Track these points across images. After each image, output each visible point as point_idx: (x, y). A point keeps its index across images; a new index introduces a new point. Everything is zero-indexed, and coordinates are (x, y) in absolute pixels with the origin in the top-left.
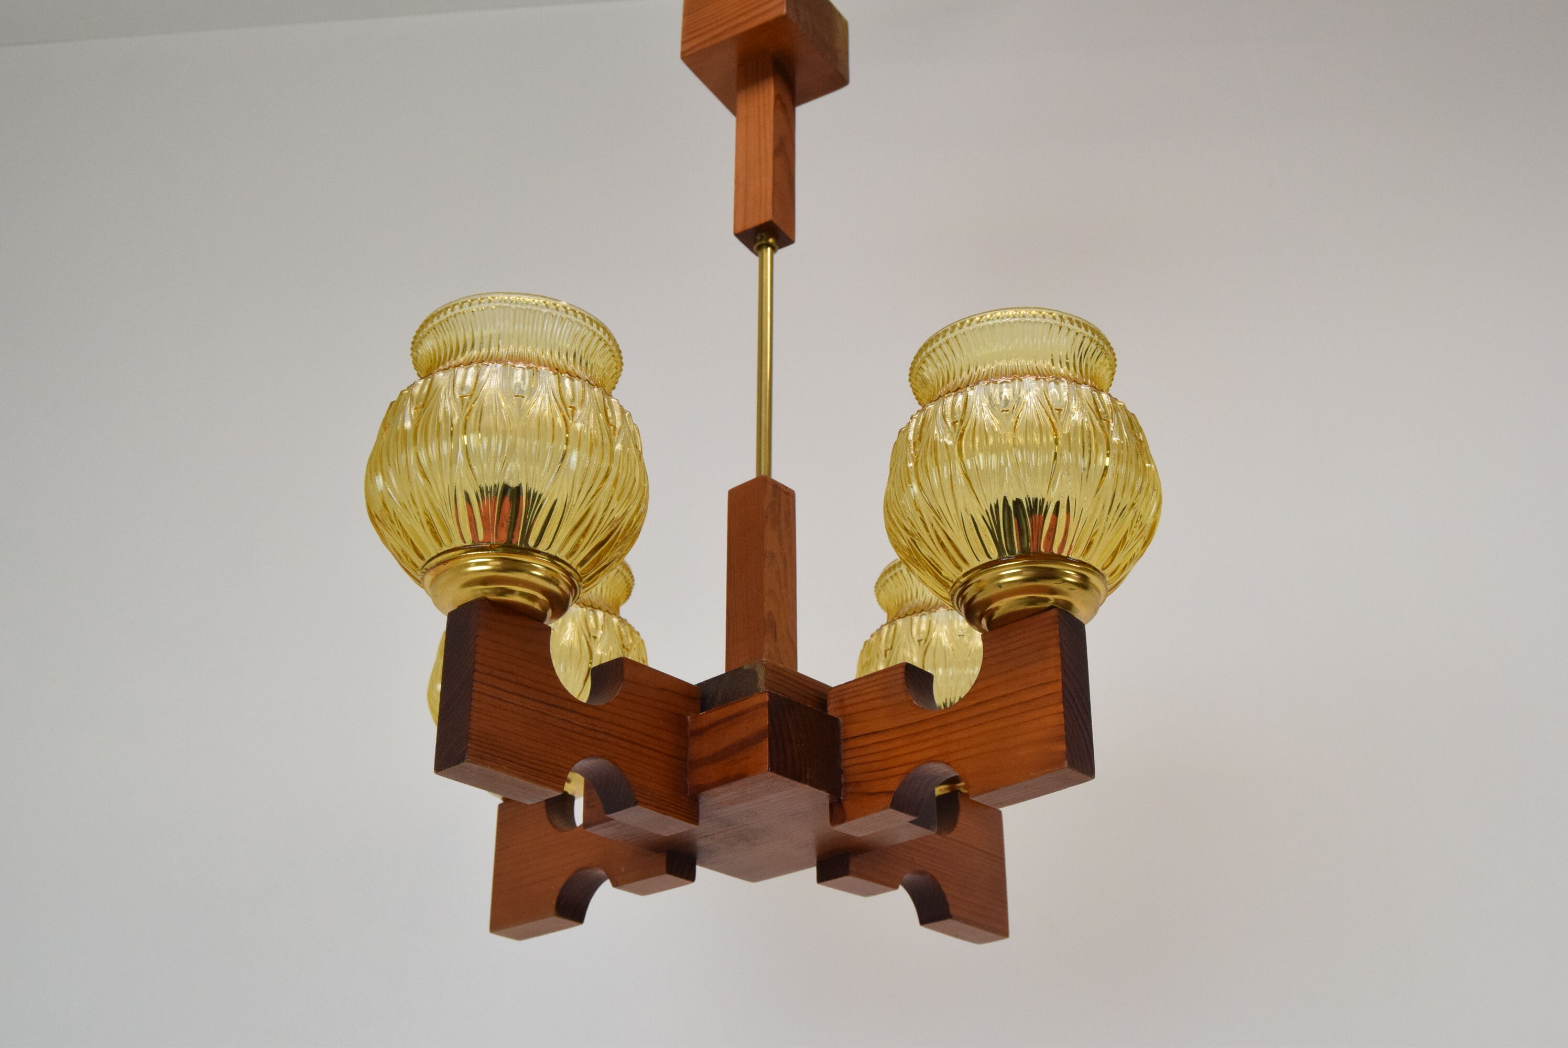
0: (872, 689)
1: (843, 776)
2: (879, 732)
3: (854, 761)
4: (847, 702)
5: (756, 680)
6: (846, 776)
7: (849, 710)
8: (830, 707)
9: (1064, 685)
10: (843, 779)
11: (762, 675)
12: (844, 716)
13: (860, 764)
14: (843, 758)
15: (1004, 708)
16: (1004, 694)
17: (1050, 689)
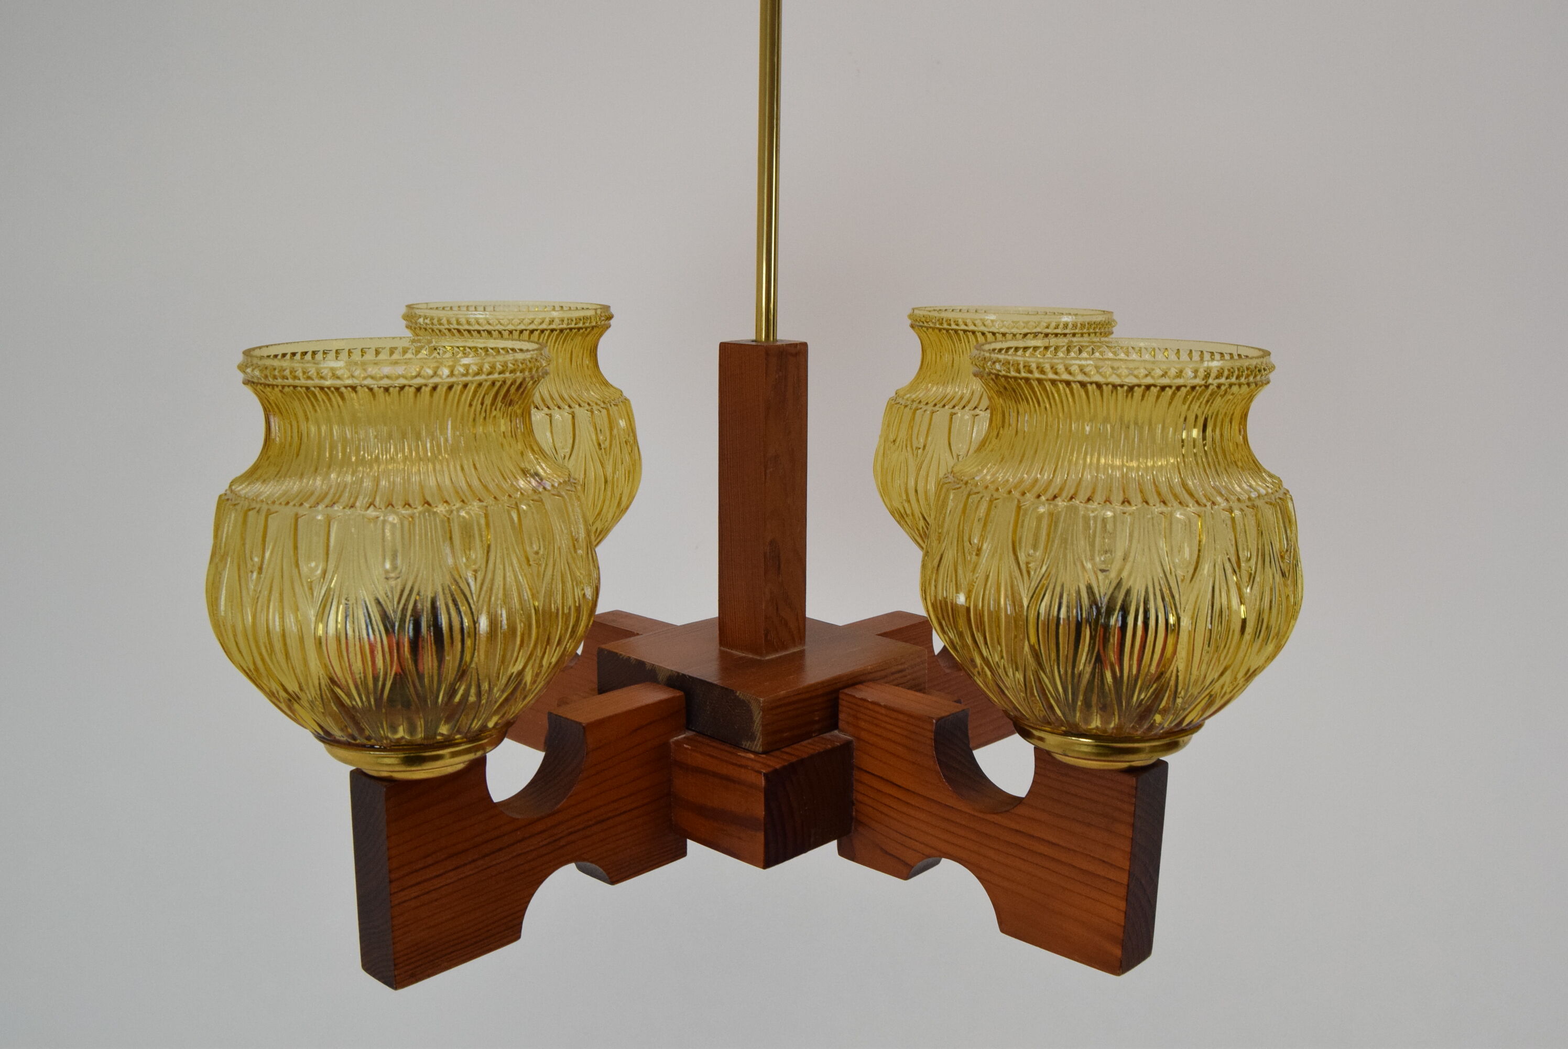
0: (892, 727)
2: (900, 786)
4: (863, 725)
5: (751, 720)
6: (857, 811)
7: (864, 735)
8: (842, 716)
9: (1130, 874)
10: (854, 813)
11: (757, 717)
12: (859, 739)
13: (874, 808)
14: (854, 788)
15: (1053, 859)
16: (1054, 842)
17: (1112, 875)
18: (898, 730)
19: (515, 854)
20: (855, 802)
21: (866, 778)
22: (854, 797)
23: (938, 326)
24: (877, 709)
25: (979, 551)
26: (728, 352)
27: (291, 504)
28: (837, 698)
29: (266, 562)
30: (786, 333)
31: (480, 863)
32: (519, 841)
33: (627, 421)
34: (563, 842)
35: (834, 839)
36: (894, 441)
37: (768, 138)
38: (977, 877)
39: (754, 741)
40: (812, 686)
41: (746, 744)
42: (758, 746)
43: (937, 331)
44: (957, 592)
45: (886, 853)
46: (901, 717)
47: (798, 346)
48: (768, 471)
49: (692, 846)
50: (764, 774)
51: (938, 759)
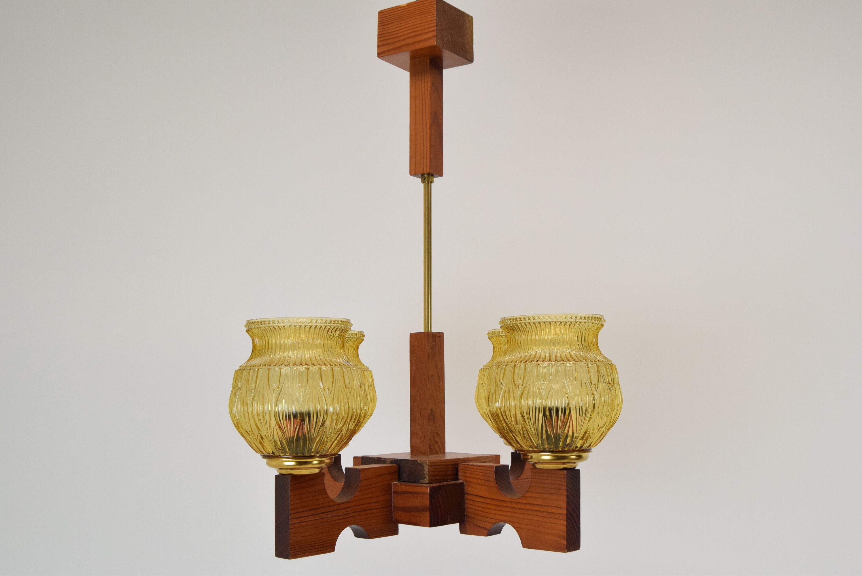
0: (479, 473)
1: (465, 512)
2: (483, 497)
3: (471, 507)
4: (468, 475)
5: (424, 470)
6: (467, 512)
7: (468, 479)
8: (460, 474)
9: (567, 510)
10: (466, 513)
11: (426, 469)
12: (466, 481)
13: (473, 509)
14: (465, 502)
15: (539, 511)
16: (540, 504)
17: (561, 511)
18: (481, 474)
19: (333, 515)
20: (466, 508)
21: (470, 497)
22: (465, 506)
23: (498, 335)
24: (473, 467)
25: (502, 383)
26: (413, 336)
27: (267, 365)
28: (458, 467)
29: (257, 386)
30: (435, 329)
31: (322, 515)
32: (335, 510)
33: (371, 379)
34: (351, 515)
35: (458, 523)
36: (482, 384)
37: (428, 261)
38: (513, 527)
39: (425, 479)
40: (447, 460)
41: (422, 481)
42: (427, 480)
43: (498, 337)
44: (496, 403)
45: (480, 527)
46: (482, 468)
47: (440, 334)
48: (429, 380)
49: (401, 526)
50: (429, 487)
51: (496, 482)
